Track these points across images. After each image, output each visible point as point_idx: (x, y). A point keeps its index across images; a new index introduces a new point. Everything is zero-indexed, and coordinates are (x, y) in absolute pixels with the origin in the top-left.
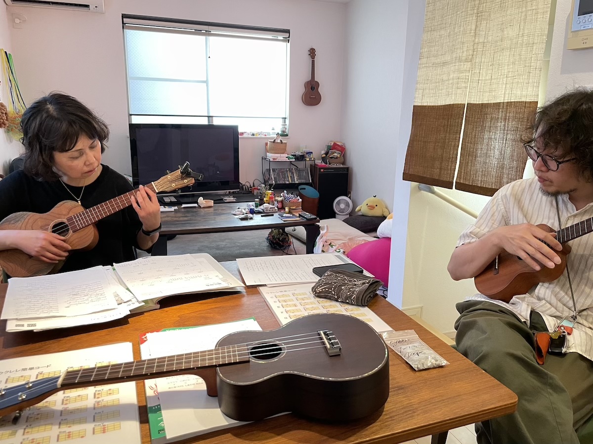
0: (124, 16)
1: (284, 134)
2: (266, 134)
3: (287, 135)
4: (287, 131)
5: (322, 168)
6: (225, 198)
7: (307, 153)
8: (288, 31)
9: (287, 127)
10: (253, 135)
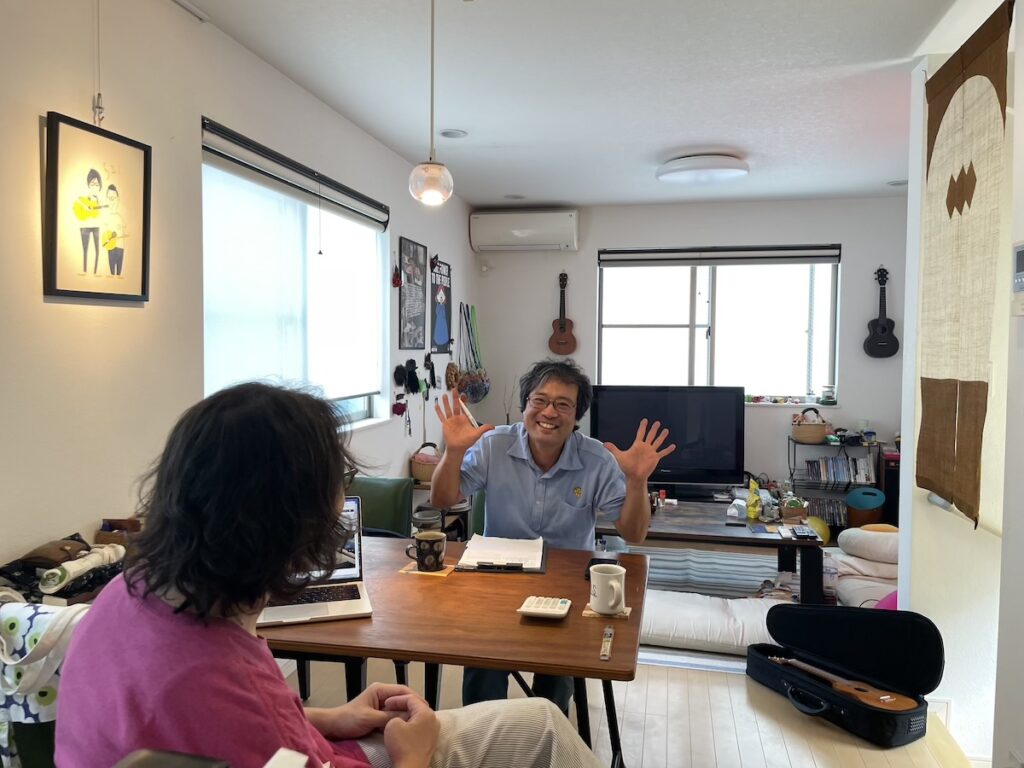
0: (600, 252)
1: (829, 402)
2: (798, 400)
3: (835, 403)
4: (835, 396)
5: (893, 461)
6: (716, 496)
7: (865, 434)
8: (838, 247)
9: (835, 390)
10: (776, 401)
